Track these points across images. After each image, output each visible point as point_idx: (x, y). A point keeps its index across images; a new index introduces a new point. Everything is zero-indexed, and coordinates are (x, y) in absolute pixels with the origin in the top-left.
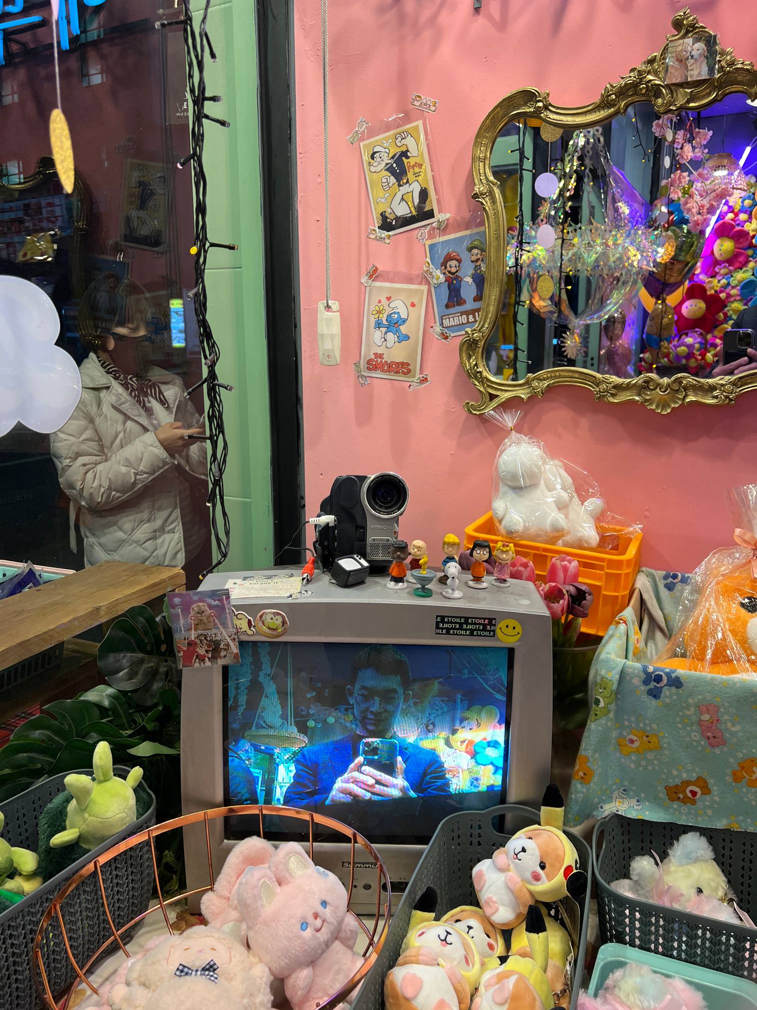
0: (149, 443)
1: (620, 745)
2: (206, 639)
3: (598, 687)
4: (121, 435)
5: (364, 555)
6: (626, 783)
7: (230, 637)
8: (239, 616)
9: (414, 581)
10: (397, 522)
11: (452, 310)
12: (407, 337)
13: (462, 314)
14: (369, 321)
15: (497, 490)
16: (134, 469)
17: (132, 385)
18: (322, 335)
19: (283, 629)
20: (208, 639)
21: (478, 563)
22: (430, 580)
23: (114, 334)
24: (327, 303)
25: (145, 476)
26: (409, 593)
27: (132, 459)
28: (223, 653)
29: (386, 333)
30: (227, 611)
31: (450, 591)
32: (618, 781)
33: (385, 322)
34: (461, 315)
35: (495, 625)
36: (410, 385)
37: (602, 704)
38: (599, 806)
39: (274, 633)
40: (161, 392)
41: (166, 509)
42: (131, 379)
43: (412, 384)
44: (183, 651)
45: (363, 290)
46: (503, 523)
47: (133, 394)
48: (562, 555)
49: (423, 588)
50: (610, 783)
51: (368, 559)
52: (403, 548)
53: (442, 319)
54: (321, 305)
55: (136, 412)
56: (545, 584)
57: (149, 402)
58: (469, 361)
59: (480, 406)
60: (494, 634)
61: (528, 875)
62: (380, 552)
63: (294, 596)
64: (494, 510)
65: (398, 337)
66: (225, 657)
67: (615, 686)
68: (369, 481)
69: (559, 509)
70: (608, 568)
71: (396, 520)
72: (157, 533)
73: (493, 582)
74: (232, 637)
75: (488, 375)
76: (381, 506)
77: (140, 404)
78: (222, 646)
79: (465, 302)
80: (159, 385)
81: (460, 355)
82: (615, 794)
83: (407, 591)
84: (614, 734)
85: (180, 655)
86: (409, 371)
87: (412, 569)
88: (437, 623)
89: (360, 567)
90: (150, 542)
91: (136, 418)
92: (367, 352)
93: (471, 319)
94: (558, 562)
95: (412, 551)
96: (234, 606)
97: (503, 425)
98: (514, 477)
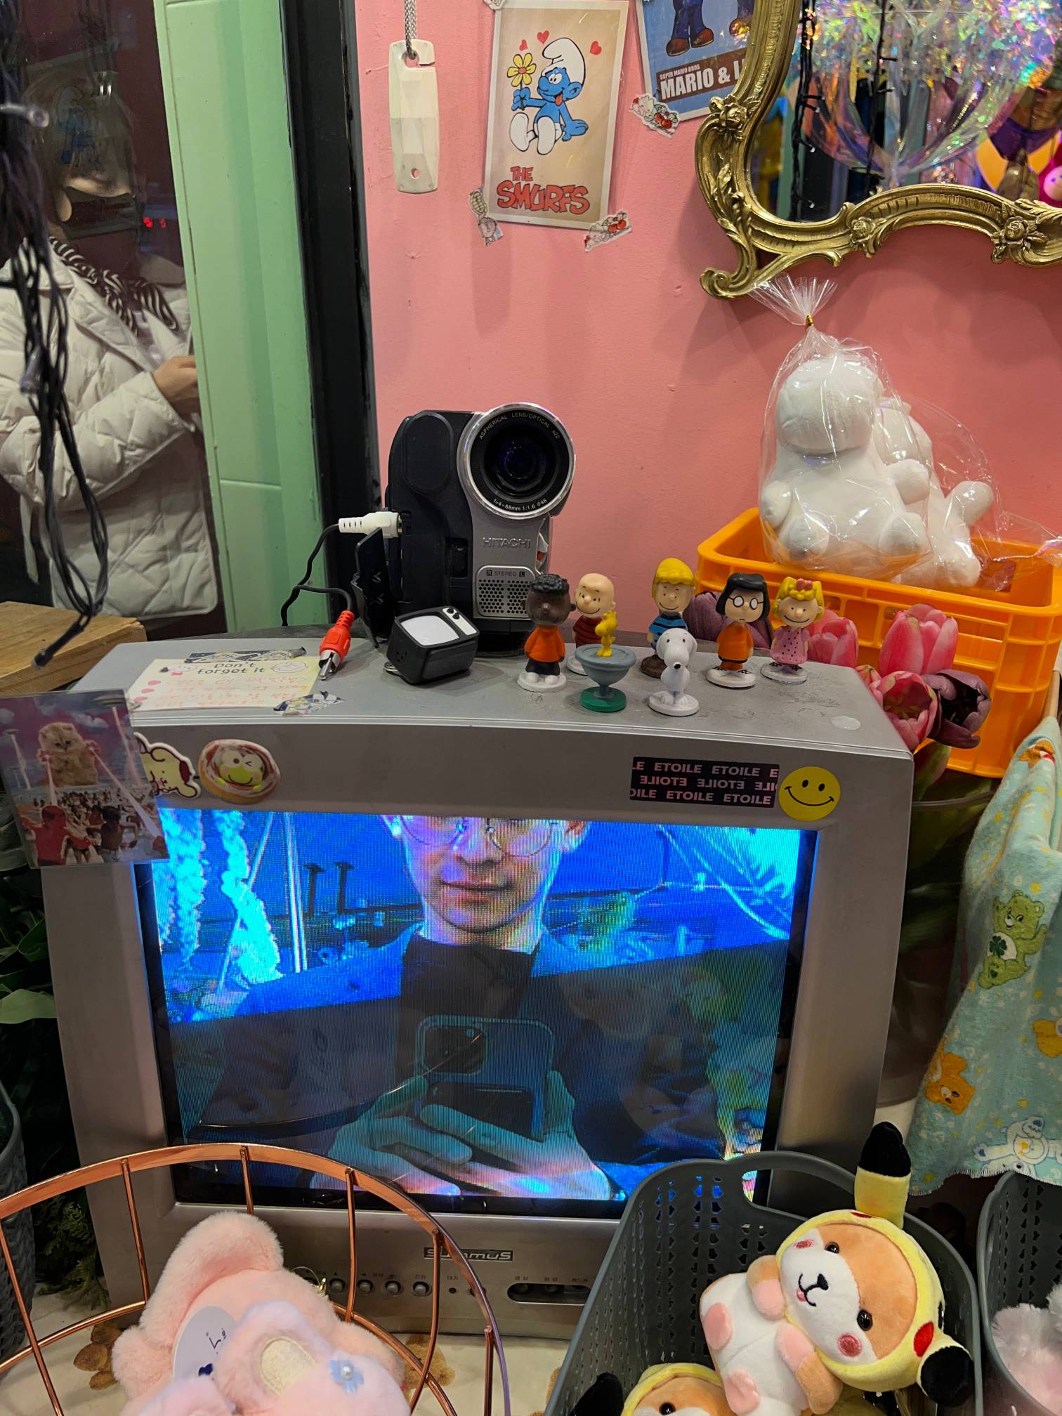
0: (143, 392)
1: (1038, 1035)
2: (84, 803)
3: (1003, 913)
4: (95, 379)
5: (466, 610)
6: (1043, 1110)
7: (139, 800)
8: (156, 754)
9: (580, 669)
10: (546, 529)
11: (684, 58)
12: (583, 128)
13: (703, 65)
14: (501, 93)
15: (772, 457)
16: (119, 438)
17: (111, 288)
18: (399, 121)
19: (265, 784)
20: (90, 804)
21: (737, 629)
22: (620, 671)
23: (72, 192)
24: (408, 44)
25: (139, 451)
26: (570, 701)
27: (115, 423)
28: (127, 837)
29: (536, 121)
30: (125, 742)
31: (669, 698)
32: (1024, 1104)
33: (535, 94)
34: (702, 70)
35: (775, 780)
36: (588, 238)
37: (1010, 953)
38: (977, 1150)
39: (245, 793)
40: (163, 302)
41: (181, 510)
42: (108, 277)
43: (592, 235)
44: (37, 830)
45: (488, 20)
46: (784, 533)
47: (114, 304)
48: (919, 605)
49: (604, 690)
50: (1006, 1107)
51: (476, 616)
52: (556, 594)
53: (659, 82)
54: (396, 51)
55: (120, 338)
56: (883, 675)
57: (145, 320)
58: (715, 177)
59: (736, 280)
60: (772, 801)
61: (834, 1345)
62: (505, 600)
63: (290, 709)
64: (765, 504)
65: (563, 128)
66: (133, 844)
67: (1046, 918)
68: (477, 424)
69: (907, 502)
70: (1013, 634)
71: (543, 524)
72: (168, 553)
73: (769, 672)
74: (145, 802)
75: (755, 208)
76: (505, 490)
77: (127, 324)
78: (123, 821)
79: (710, 36)
80: (162, 289)
81: (697, 161)
82: (1012, 1131)
83: (564, 694)
84: (1029, 1012)
85: (29, 838)
86: (586, 206)
87: (580, 642)
88: (636, 775)
89: (453, 636)
90: (157, 567)
91: (120, 348)
92: (498, 168)
93: (723, 76)
94: (913, 622)
95: (580, 601)
96: (140, 730)
97: (789, 313)
98: (812, 428)
